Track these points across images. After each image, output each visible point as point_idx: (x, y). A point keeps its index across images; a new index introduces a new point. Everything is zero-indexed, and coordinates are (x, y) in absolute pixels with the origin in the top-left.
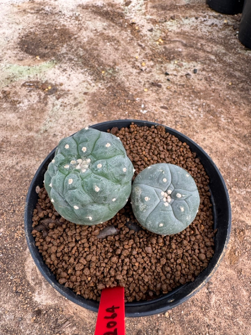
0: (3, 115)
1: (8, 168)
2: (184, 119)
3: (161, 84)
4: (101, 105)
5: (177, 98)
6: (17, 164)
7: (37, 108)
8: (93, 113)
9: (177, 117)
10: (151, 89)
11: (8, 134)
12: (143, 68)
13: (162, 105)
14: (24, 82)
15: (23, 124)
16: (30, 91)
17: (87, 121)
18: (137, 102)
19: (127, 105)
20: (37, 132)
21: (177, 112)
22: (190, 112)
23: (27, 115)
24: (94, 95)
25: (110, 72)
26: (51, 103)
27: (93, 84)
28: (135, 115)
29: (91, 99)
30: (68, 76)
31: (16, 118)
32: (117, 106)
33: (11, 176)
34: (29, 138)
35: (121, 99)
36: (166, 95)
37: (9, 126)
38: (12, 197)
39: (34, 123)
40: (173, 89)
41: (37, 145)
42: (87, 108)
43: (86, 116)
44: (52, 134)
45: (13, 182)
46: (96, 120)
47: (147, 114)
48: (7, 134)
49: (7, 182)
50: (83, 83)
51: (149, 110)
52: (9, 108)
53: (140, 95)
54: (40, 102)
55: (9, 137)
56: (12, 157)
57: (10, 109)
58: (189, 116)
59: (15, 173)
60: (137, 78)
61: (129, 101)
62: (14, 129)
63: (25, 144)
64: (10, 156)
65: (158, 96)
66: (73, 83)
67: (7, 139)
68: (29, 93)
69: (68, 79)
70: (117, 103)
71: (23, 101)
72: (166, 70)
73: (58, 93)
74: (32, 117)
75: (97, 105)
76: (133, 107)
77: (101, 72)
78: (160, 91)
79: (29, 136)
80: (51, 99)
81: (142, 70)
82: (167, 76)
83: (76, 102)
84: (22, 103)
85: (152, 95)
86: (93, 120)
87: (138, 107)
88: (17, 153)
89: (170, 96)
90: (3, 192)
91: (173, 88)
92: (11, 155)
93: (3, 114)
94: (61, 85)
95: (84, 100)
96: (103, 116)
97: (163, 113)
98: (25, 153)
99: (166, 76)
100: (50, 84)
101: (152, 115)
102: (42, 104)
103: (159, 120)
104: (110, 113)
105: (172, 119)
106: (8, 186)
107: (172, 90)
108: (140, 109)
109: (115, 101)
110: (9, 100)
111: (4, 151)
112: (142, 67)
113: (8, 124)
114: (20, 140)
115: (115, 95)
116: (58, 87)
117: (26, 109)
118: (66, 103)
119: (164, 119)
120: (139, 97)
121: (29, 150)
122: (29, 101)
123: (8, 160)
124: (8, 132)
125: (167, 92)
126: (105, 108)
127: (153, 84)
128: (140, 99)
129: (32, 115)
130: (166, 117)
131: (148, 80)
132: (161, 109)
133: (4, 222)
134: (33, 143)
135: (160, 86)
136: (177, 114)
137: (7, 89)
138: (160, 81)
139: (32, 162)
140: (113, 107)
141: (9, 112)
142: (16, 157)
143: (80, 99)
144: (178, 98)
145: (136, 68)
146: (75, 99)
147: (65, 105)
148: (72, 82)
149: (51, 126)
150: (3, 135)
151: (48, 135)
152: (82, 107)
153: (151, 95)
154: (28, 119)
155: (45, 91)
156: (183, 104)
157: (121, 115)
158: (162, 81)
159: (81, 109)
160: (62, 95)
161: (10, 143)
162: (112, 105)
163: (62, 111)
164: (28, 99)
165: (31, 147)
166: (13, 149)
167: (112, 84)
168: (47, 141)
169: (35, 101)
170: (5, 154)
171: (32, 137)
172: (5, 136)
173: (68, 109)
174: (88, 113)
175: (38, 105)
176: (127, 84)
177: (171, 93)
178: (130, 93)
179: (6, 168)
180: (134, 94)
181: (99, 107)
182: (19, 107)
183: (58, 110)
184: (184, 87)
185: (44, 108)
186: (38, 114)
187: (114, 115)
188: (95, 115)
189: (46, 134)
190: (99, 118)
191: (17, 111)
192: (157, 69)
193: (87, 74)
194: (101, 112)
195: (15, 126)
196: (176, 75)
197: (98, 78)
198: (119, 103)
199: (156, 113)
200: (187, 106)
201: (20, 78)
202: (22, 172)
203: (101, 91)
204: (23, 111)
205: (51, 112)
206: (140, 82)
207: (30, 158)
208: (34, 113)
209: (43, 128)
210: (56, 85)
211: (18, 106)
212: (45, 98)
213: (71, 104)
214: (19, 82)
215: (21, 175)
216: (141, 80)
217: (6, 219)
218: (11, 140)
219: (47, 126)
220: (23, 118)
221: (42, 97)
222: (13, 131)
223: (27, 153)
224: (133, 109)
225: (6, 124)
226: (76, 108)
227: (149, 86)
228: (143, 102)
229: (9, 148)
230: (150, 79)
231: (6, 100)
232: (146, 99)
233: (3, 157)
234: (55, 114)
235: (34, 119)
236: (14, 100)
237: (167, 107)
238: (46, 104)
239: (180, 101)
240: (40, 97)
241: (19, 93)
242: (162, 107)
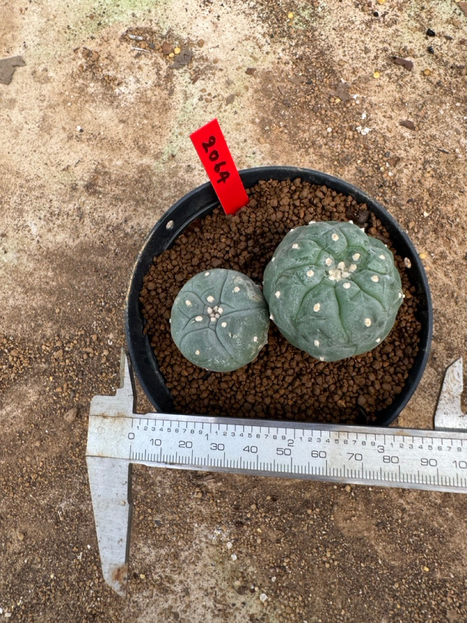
0: (91, 112)
1: (110, 228)
2: (443, 158)
3: (413, 60)
4: (280, 104)
5: (438, 101)
6: (126, 221)
7: (154, 98)
8: (263, 123)
9: (431, 150)
10: (389, 71)
11: (105, 156)
12: (380, 10)
13: (405, 118)
14: (124, 30)
15: (130, 137)
16: (138, 56)
17: (249, 141)
18: (354, 104)
19: (333, 109)
20: (156, 157)
21: (433, 137)
22: (458, 142)
23: (135, 115)
24: (267, 77)
25: (305, 14)
26: (181, 91)
27: (266, 48)
28: (346, 138)
29: (259, 87)
30: (215, 20)
31: (117, 121)
32: (313, 110)
33: (118, 245)
34: (143, 171)
35: (322, 93)
36: (417, 92)
37: (104, 139)
38: (122, 283)
39: (149, 135)
40: (435, 78)
41: (158, 186)
42: (252, 111)
43: (248, 128)
44: (184, 165)
45: (122, 257)
46: (268, 141)
47: (370, 136)
48: (102, 156)
49: (112, 255)
50: (245, 43)
51: (375, 126)
52: (101, 96)
53: (362, 85)
54: (159, 85)
55: (106, 163)
56: (116, 206)
57: (103, 98)
58: (454, 151)
59: (123, 238)
60: (363, 39)
61: (338, 101)
62: (114, 146)
63: (137, 181)
64: (111, 204)
65: (399, 92)
66: (224, 42)
67: (104, 167)
68: (137, 60)
69: (214, 29)
70: (313, 102)
71: (127, 80)
72: (430, 20)
73: (195, 64)
74: (145, 121)
75: (272, 104)
76: (344, 117)
77: (286, 15)
78: (407, 79)
79: (141, 165)
80: (180, 79)
81: (376, 14)
82: (431, 39)
83: (230, 92)
84: (124, 85)
85: (388, 89)
86: (262, 140)
87: (354, 116)
88: (123, 199)
89: (425, 95)
90: (108, 273)
91: (436, 74)
92: (114, 202)
93: (91, 109)
94: (201, 44)
95: (247, 88)
96: (282, 132)
97: (403, 138)
98: (137, 202)
99: (427, 38)
100: (178, 38)
101: (381, 141)
102: (163, 90)
103: (392, 154)
104: (296, 127)
105: (418, 154)
106: (114, 263)
107: (431, 79)
108: (358, 124)
109: (309, 97)
110: (100, 76)
111: (100, 193)
112: (378, 6)
113: (102, 133)
114: (127, 172)
115: (310, 83)
116: (194, 49)
117: (132, 100)
118: (209, 94)
119: (403, 154)
120: (360, 93)
121: (143, 195)
122: (138, 81)
123: (110, 212)
124: (104, 152)
125: (422, 85)
126: (287, 113)
127: (394, 60)
128: (361, 96)
129: (145, 117)
130: (408, 148)
131: (386, 45)
132: (400, 127)
133: (113, 324)
134: (151, 181)
135: (408, 66)
136: (432, 143)
137: (92, 46)
138: (410, 53)
139: (151, 221)
140: (304, 113)
141: (101, 105)
142: (122, 207)
143: (238, 86)
144: (441, 103)
145: (363, 10)
146: (229, 83)
147: (209, 98)
148: (223, 37)
149: (183, 146)
150: (96, 159)
151: (176, 167)
152: (241, 105)
153: (386, 89)
154: (138, 124)
155: (168, 58)
156: (448, 120)
157: (317, 133)
158: (417, 53)
159: (239, 111)
160: (203, 72)
161: (110, 178)
162: (302, 107)
163: (202, 112)
164: (135, 77)
165: (147, 190)
166: (118, 191)
167: (307, 50)
168: (174, 179)
169: (150, 83)
170: (103, 199)
171: (149, 167)
172: (100, 162)
173: (215, 109)
174: (253, 122)
175: (156, 93)
176: (338, 55)
177: (429, 88)
178: (343, 81)
179: (107, 227)
180: (350, 84)
181: (276, 109)
182: (119, 95)
183: (194, 109)
184: (460, 74)
185: (167, 102)
186: (157, 115)
187: (304, 132)
188: (267, 128)
189: (173, 165)
190: (273, 137)
191: (115, 104)
192: (409, 16)
193: (255, 17)
194: (279, 122)
195: (116, 139)
196: (449, 38)
197: (278, 30)
198: (317, 103)
199: (388, 135)
200: (457, 126)
201: (116, 17)
202: (135, 238)
203: (283, 66)
204: (128, 104)
205: (182, 113)
206: (366, 51)
207: (148, 212)
208: (149, 112)
209: (167, 149)
210: (190, 43)
211: (117, 91)
212: (169, 77)
213: (220, 97)
214: (116, 29)
215: (135, 245)
216: (370, 46)
217: (116, 319)
218: (111, 171)
219: (175, 145)
220: (129, 121)
221: (163, 73)
222: (113, 150)
223: (141, 202)
224: (343, 122)
225: (99, 134)
226: (229, 106)
227: (384, 63)
228: (366, 105)
229: (108, 187)
230: (390, 44)
231: (94, 73)
232: (374, 99)
233: (100, 204)
234: (189, 119)
235: (150, 127)
236: (108, 76)
237: (415, 123)
238: (171, 92)
239: (445, 110)
240: (157, 73)
241: (118, 59)
242: (403, 124)
